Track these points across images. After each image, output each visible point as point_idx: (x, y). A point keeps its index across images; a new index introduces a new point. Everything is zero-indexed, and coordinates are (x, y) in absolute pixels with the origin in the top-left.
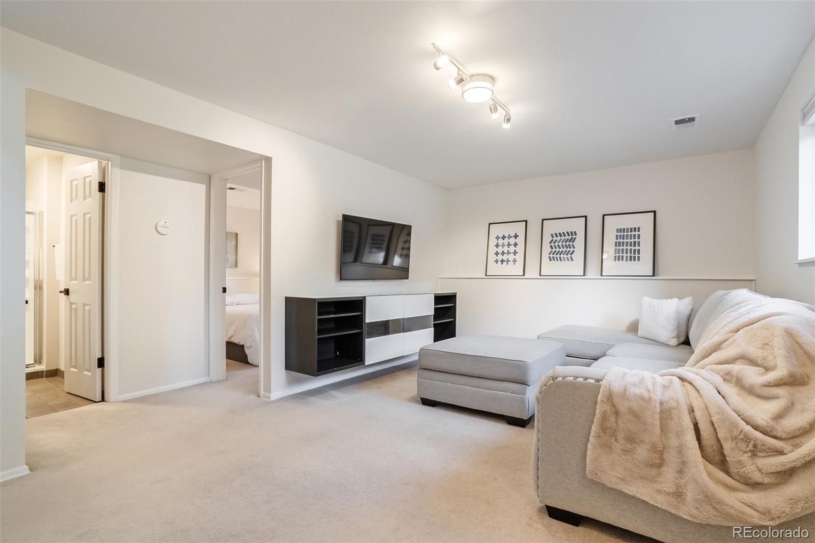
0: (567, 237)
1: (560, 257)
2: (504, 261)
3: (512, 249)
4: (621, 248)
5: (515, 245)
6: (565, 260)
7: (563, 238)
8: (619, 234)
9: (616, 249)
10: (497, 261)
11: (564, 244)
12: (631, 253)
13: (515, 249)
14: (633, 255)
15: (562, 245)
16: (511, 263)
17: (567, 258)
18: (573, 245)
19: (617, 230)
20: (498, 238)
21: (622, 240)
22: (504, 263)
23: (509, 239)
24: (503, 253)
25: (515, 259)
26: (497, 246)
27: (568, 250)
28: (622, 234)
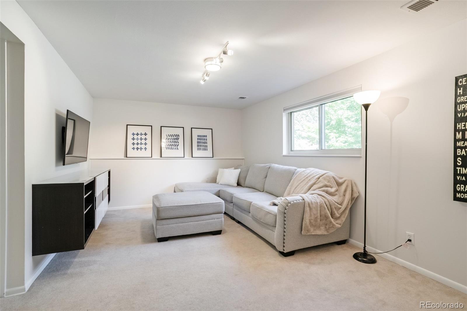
0: (174, 137)
1: (172, 148)
2: (139, 148)
3: (143, 141)
4: (200, 144)
5: (146, 139)
6: (174, 149)
7: (172, 137)
8: (198, 138)
9: (198, 145)
10: (134, 149)
11: (173, 140)
12: (204, 147)
13: (146, 141)
14: (205, 148)
15: (172, 141)
16: (143, 150)
17: (175, 148)
18: (178, 141)
19: (198, 136)
20: (133, 134)
21: (200, 141)
22: (138, 150)
23: (141, 135)
24: (138, 144)
25: (145, 147)
26: (133, 139)
27: (175, 144)
28: (200, 138)
